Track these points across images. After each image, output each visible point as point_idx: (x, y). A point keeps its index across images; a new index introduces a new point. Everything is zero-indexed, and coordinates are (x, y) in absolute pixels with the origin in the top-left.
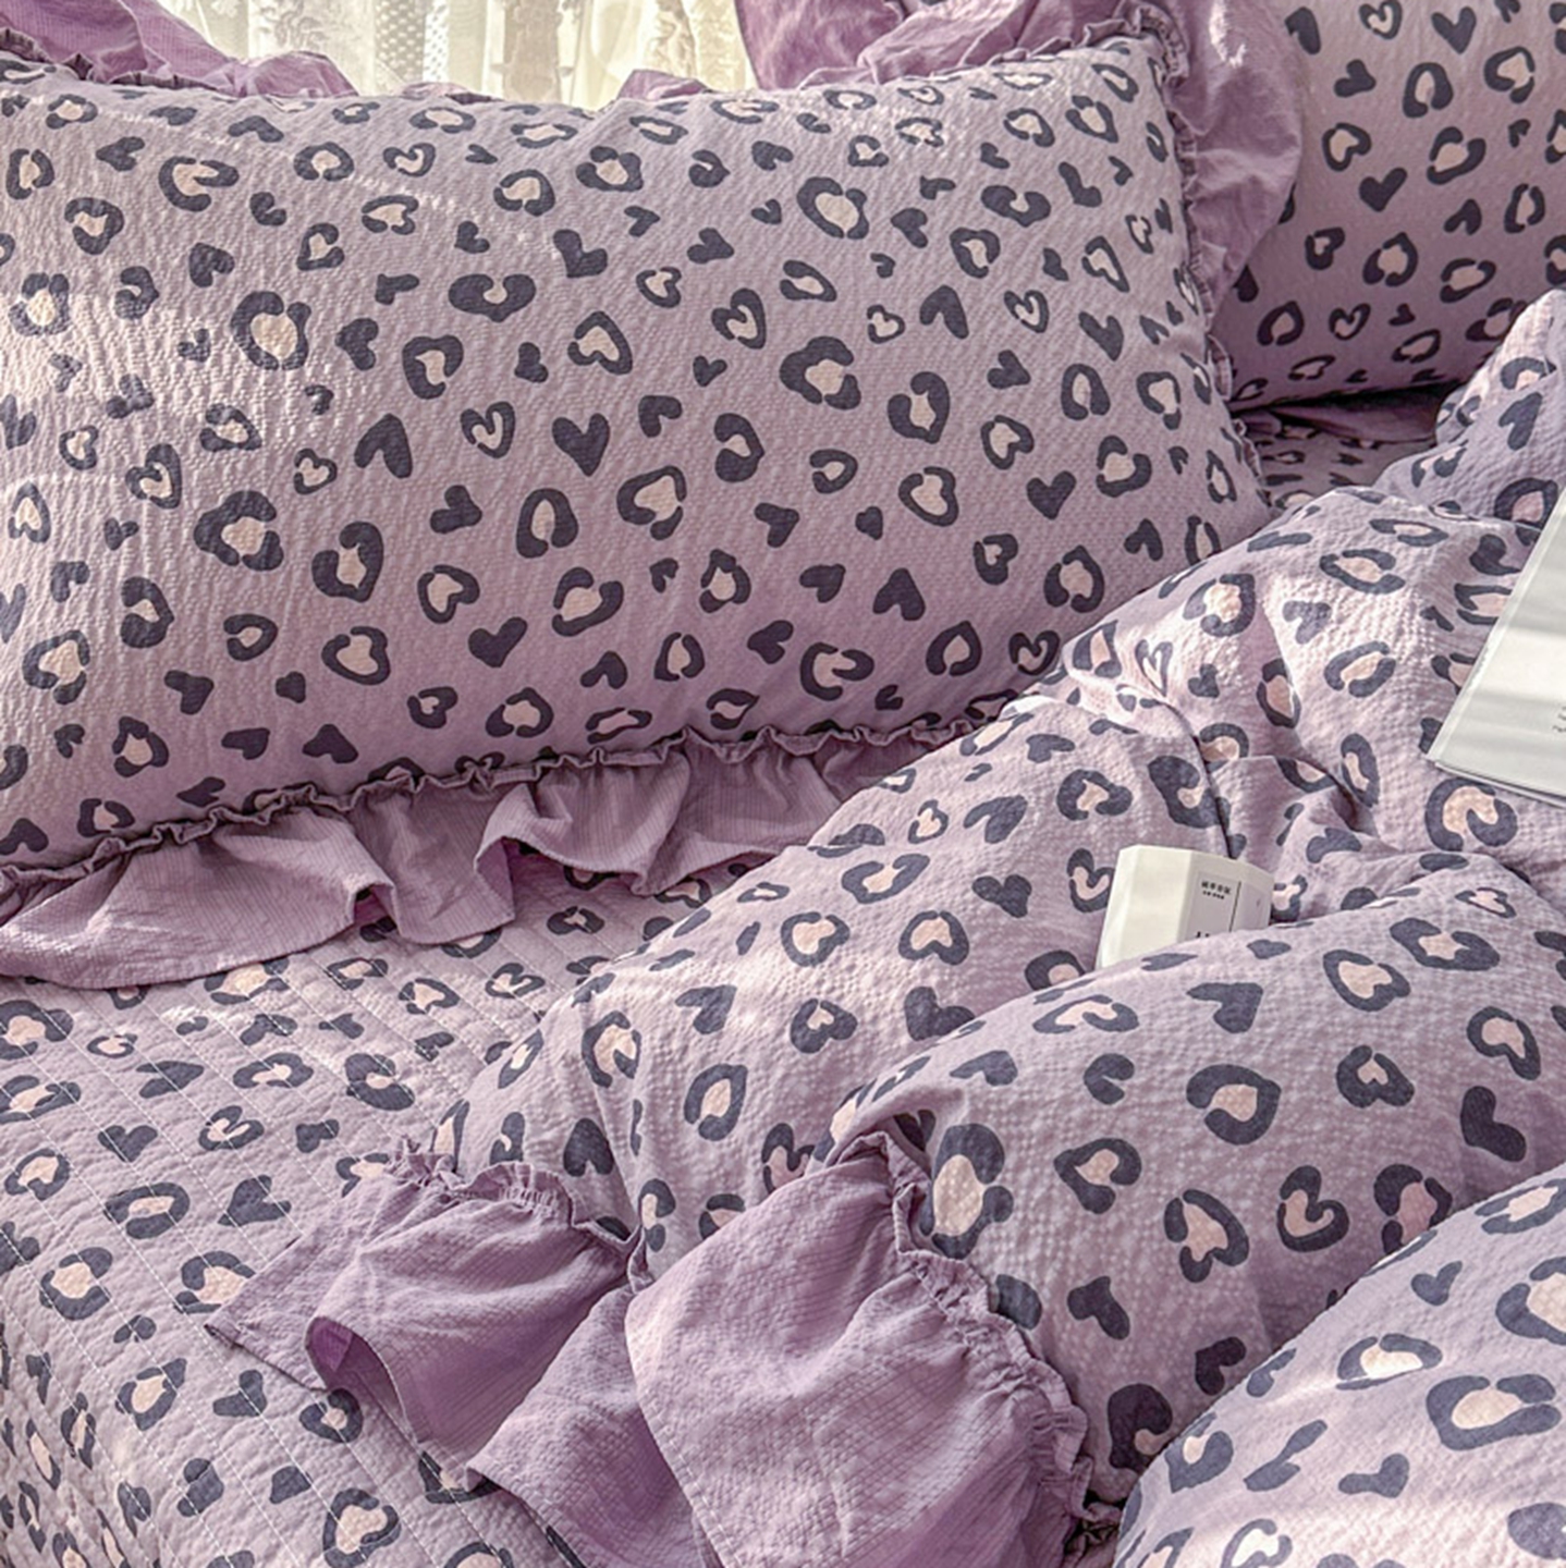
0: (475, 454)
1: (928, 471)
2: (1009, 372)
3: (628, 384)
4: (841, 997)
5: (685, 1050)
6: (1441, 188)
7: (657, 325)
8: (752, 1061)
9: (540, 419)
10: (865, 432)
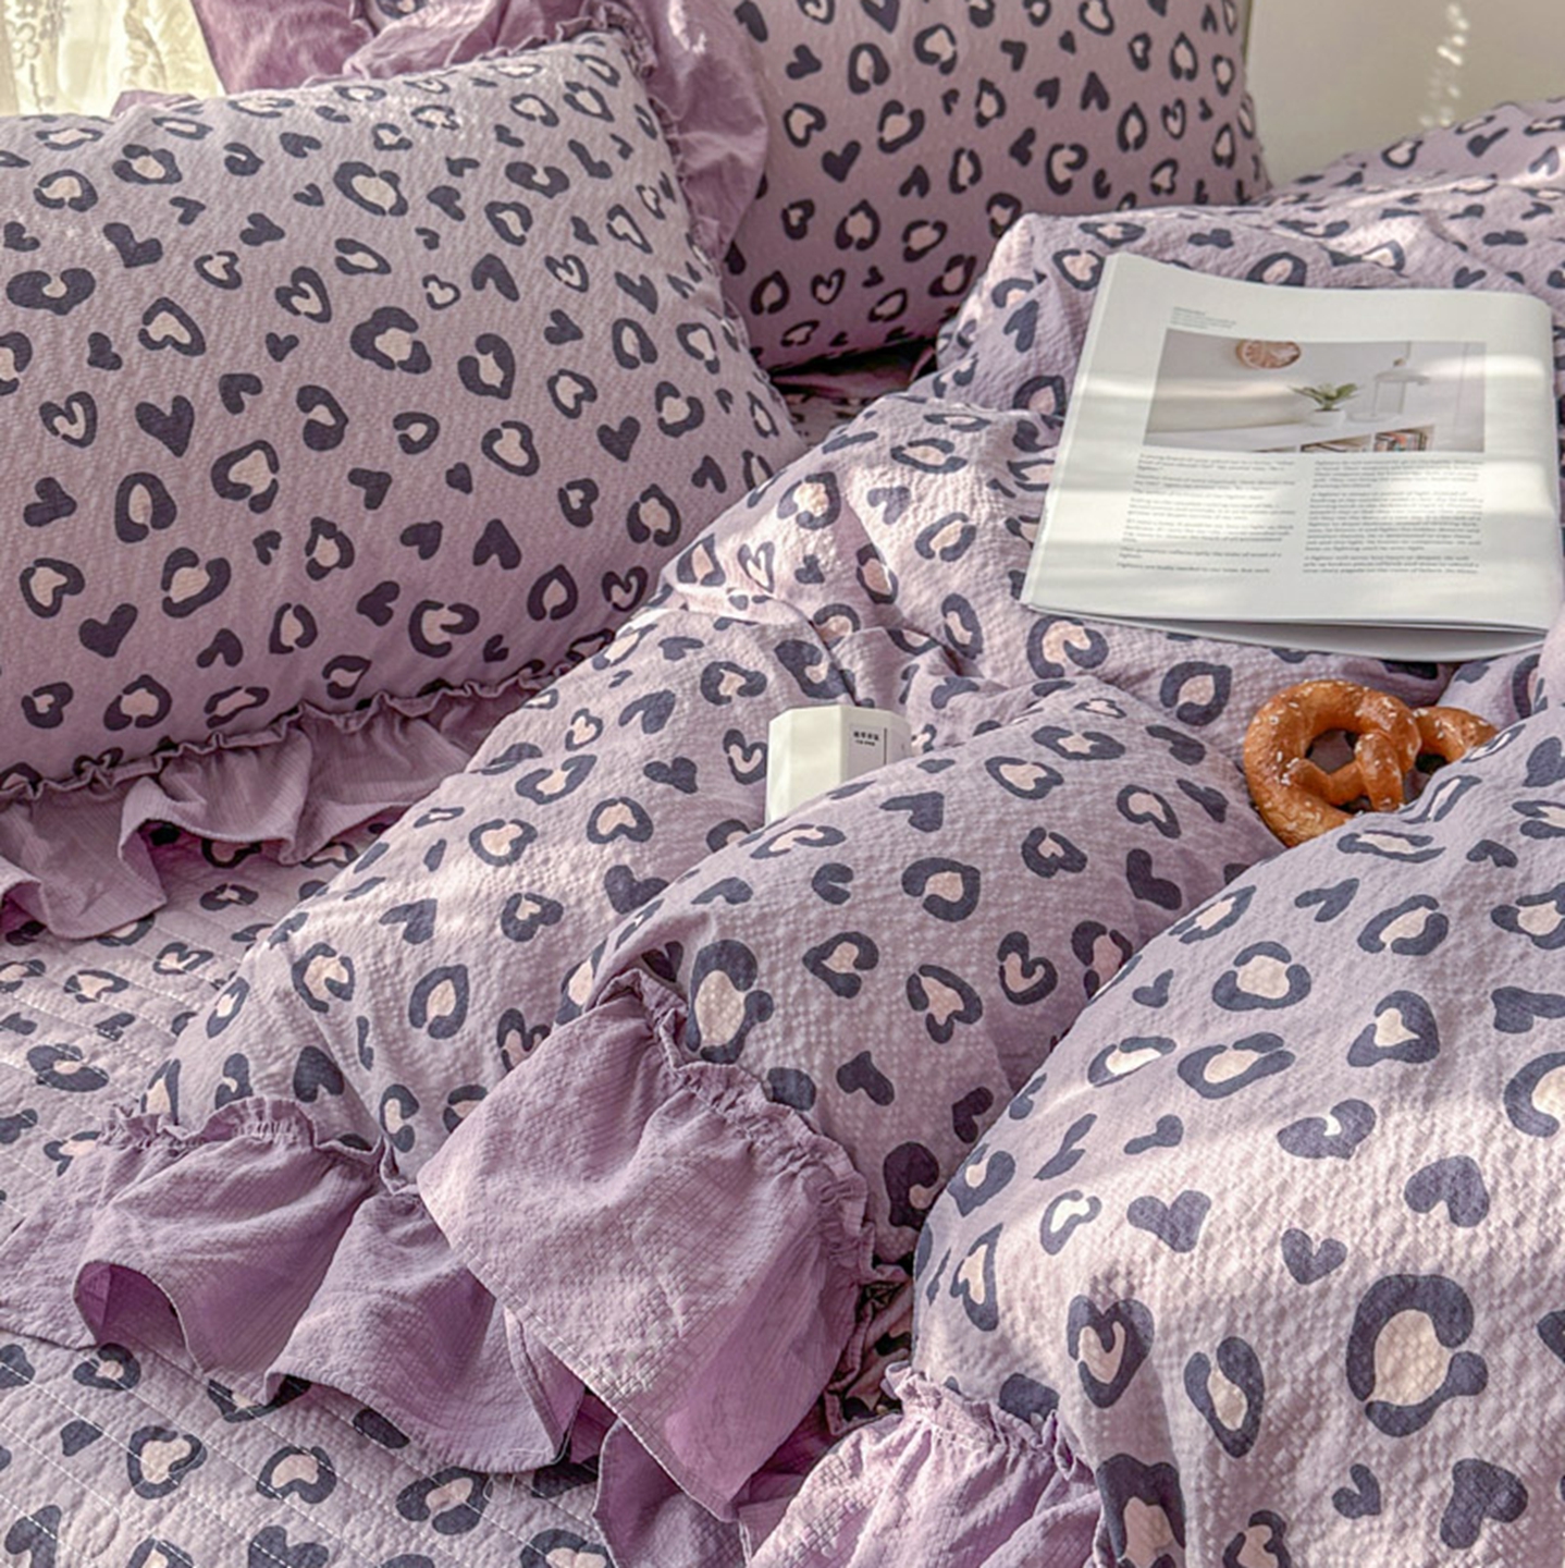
0: (61, 447)
1: (506, 425)
2: (562, 330)
3: (204, 364)
4: (543, 887)
5: (399, 962)
6: (892, 157)
7: (223, 308)
8: (469, 959)
9: (122, 405)
10: (441, 393)
